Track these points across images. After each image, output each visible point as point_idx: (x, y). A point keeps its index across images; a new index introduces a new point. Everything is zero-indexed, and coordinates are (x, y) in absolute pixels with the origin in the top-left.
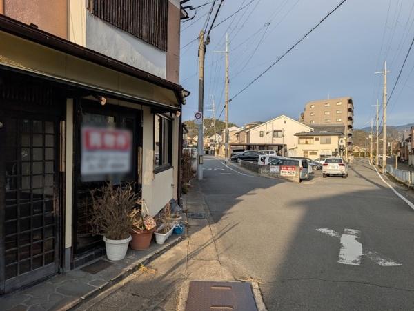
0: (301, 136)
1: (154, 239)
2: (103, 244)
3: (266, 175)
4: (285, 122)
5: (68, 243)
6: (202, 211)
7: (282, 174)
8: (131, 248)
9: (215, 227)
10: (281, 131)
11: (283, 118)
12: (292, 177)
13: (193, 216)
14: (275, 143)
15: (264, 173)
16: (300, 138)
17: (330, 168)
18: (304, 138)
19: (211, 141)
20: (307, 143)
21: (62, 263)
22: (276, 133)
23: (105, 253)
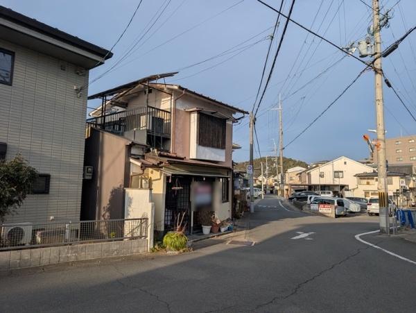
0: (361, 177)
1: (220, 230)
2: (202, 228)
3: (307, 212)
4: (345, 163)
5: (192, 225)
6: (245, 226)
7: (320, 211)
8: (211, 232)
9: (248, 231)
10: (342, 172)
11: (344, 159)
12: (328, 213)
13: (239, 227)
14: (337, 183)
15: (306, 210)
16: (361, 179)
17: (374, 207)
18: (364, 179)
19: (276, 181)
20: (368, 183)
21: (190, 231)
22: (337, 174)
23: (202, 232)
